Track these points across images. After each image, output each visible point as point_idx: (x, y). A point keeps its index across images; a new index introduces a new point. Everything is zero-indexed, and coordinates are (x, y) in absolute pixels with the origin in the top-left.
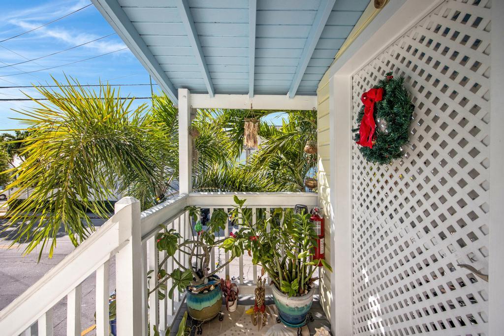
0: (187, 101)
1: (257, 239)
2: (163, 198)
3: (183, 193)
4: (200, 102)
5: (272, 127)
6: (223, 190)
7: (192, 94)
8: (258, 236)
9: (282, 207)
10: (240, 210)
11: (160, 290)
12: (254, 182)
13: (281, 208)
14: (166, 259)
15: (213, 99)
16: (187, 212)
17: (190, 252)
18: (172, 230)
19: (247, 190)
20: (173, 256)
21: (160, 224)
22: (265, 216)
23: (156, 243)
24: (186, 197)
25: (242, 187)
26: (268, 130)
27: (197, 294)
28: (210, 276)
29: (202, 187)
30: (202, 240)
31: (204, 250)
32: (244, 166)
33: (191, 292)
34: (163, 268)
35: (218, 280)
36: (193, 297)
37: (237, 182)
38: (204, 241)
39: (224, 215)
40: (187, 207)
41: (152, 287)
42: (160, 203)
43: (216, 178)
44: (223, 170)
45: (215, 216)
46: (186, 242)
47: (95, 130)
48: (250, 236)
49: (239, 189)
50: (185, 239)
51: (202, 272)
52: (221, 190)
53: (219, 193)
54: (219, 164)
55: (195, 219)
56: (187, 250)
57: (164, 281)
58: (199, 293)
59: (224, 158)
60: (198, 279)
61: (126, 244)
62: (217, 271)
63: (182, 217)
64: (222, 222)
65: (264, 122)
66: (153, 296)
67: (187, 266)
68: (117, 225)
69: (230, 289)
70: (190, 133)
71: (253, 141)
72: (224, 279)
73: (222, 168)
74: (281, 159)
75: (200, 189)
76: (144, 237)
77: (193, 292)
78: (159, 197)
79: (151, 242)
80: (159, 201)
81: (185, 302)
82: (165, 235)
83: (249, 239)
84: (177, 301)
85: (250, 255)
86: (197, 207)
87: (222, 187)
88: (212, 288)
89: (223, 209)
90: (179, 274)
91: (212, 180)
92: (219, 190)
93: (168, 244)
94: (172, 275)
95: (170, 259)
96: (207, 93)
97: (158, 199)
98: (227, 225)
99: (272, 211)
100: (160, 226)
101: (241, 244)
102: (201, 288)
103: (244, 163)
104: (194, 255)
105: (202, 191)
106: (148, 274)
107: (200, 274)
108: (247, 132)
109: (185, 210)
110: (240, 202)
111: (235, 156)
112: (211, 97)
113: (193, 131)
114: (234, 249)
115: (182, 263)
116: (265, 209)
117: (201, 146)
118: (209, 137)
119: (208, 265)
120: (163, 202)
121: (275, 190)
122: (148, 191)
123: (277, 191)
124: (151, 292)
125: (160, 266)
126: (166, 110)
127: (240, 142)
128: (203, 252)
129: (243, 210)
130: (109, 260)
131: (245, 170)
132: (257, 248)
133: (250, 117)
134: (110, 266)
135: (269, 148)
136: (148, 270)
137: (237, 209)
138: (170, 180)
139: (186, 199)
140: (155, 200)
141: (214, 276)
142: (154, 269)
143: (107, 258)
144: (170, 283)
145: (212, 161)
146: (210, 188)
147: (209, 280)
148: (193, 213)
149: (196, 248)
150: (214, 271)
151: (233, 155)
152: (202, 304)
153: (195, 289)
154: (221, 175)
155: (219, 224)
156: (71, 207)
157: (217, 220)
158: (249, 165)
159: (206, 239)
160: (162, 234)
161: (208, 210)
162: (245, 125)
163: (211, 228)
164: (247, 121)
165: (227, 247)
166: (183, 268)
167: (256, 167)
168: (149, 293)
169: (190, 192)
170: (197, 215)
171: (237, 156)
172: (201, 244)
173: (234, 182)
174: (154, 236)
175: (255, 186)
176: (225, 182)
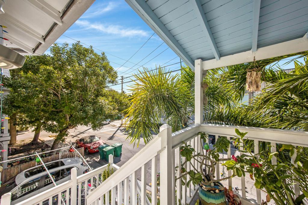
0: (200, 67)
1: (260, 167)
2: (186, 125)
3: (197, 123)
4: (209, 65)
5: (279, 72)
6: (226, 123)
7: (204, 62)
8: (260, 165)
9: (293, 144)
10: (241, 140)
11: (182, 179)
12: (256, 119)
13: (291, 145)
14: (186, 162)
15: (219, 61)
16: (199, 136)
17: (201, 161)
18: (189, 146)
19: (249, 125)
20: (190, 162)
21: (183, 141)
22: (269, 150)
23: (180, 152)
24: (199, 126)
25: (244, 122)
26: (274, 75)
27: (206, 191)
28: (216, 182)
29: (210, 120)
30: (209, 155)
31: (211, 163)
32: (247, 106)
33: (202, 187)
34: (184, 167)
35: (222, 187)
36: (203, 191)
37: (239, 118)
38: (211, 156)
39: (227, 142)
40: (200, 132)
41: (178, 176)
42: (185, 128)
43: (221, 114)
44: (227, 109)
45: (219, 141)
46: (199, 154)
47: (154, 90)
48: (252, 163)
49: (241, 124)
50: (198, 152)
51: (209, 177)
52: (225, 123)
53: (223, 126)
54: (224, 105)
55: (205, 141)
56: (199, 160)
57: (184, 175)
58: (207, 191)
59: (227, 100)
60: (206, 181)
61: (164, 149)
62: (221, 180)
63: (196, 138)
64: (225, 146)
65: (269, 70)
66: (178, 181)
67: (199, 170)
68: (160, 139)
69: (233, 198)
70: (202, 86)
71: (255, 86)
72: (228, 188)
73: (226, 108)
74: (290, 99)
75: (209, 121)
76: (173, 147)
77: (203, 188)
78: (184, 125)
79: (177, 150)
80: (184, 127)
81: (198, 192)
82: (185, 148)
83: (251, 165)
84: (193, 189)
85: (252, 178)
86: (206, 133)
87: (226, 121)
88: (217, 191)
89: (226, 137)
90: (193, 174)
91: (218, 116)
92: (224, 123)
93: (187, 153)
94: (189, 173)
95: (188, 163)
96: (214, 58)
97: (183, 126)
98: (229, 149)
99: (279, 146)
100: (183, 142)
101: (242, 167)
102: (208, 188)
103: (247, 104)
104: (204, 164)
105: (211, 123)
106: (176, 168)
107: (208, 178)
108: (248, 80)
109: (198, 134)
110: (242, 135)
111: (237, 100)
112: (217, 60)
113: (204, 85)
114: (235, 170)
115: (196, 167)
116: (269, 143)
117: (210, 94)
118: (216, 87)
119: (214, 174)
120: (186, 127)
121: (283, 127)
122: (178, 121)
123: (284, 128)
124: (177, 179)
125: (182, 165)
126: (188, 75)
127: (243, 89)
128: (210, 164)
129: (244, 140)
130: (157, 155)
131: (247, 109)
132: (259, 175)
133: (252, 68)
134: (157, 158)
135: (276, 90)
136: (176, 166)
137: (239, 139)
138: (190, 115)
139: (199, 127)
140: (182, 126)
141: (218, 182)
142: (179, 166)
143: (156, 154)
144: (188, 177)
145: (218, 103)
146: (217, 121)
147: (215, 185)
148: (203, 137)
149: (205, 160)
150: (219, 180)
151: (236, 99)
152: (209, 199)
153: (204, 187)
154: (226, 113)
155: (222, 147)
156: (144, 126)
157: (221, 144)
158: (252, 105)
159: (213, 156)
160: (183, 147)
161: (214, 136)
162: (247, 75)
163: (216, 149)
164: (249, 72)
165: (229, 166)
166: (197, 171)
167: (259, 106)
168: (176, 179)
169: (201, 123)
170: (206, 138)
171: (239, 99)
172: (209, 158)
173: (237, 118)
174: (179, 148)
175: (258, 122)
176: (228, 118)
